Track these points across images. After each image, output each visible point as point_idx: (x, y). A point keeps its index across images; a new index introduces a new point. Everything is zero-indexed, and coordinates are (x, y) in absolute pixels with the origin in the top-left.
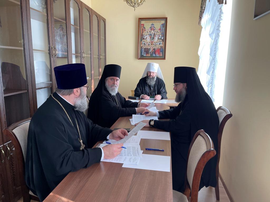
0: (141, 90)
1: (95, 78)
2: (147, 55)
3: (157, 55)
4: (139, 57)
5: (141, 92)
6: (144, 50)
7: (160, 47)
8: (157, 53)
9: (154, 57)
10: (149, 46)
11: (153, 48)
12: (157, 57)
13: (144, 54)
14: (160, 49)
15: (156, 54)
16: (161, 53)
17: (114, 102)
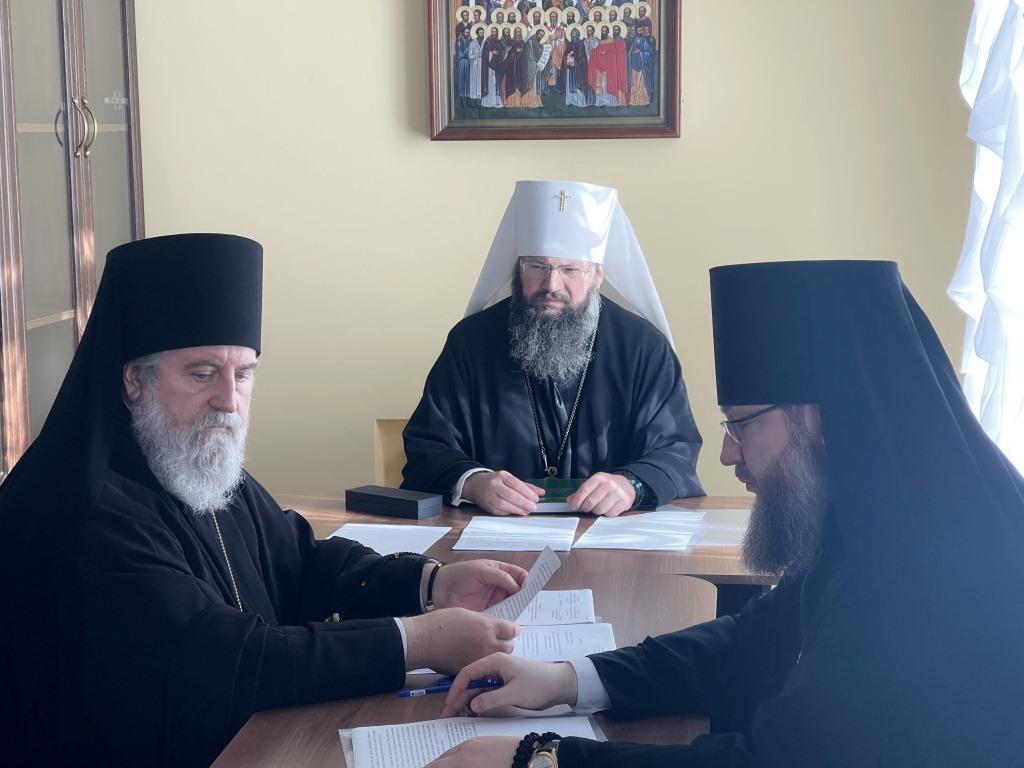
0: (461, 426)
1: (31, 325)
2: (516, 100)
3: (604, 99)
4: (442, 122)
5: (466, 445)
6: (485, 57)
7: (627, 20)
8: (601, 82)
9: (574, 113)
10: (524, 21)
11: (568, 31)
12: (604, 112)
13: (485, 93)
14: (629, 42)
15: (588, 91)
16: (638, 77)
17: (199, 573)
